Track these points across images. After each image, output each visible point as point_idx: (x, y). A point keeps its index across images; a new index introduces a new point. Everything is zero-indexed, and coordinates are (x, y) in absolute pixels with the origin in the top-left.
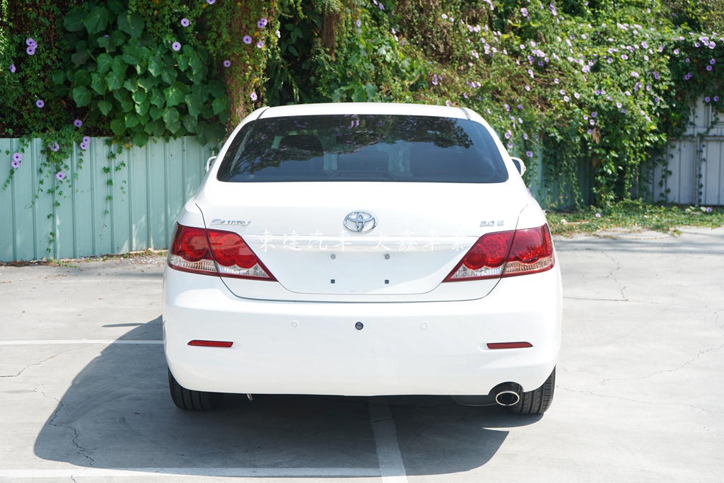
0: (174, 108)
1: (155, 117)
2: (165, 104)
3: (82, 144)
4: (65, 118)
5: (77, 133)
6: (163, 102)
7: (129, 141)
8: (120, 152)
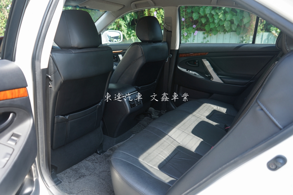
0: (229, 21)
1: (221, 24)
2: (225, 19)
3: (194, 34)
4: (191, 25)
5: (193, 30)
6: (225, 18)
7: (211, 33)
8: (207, 37)
